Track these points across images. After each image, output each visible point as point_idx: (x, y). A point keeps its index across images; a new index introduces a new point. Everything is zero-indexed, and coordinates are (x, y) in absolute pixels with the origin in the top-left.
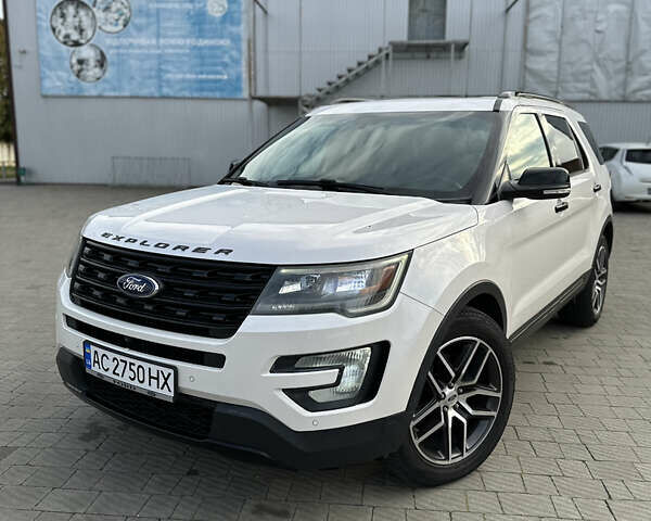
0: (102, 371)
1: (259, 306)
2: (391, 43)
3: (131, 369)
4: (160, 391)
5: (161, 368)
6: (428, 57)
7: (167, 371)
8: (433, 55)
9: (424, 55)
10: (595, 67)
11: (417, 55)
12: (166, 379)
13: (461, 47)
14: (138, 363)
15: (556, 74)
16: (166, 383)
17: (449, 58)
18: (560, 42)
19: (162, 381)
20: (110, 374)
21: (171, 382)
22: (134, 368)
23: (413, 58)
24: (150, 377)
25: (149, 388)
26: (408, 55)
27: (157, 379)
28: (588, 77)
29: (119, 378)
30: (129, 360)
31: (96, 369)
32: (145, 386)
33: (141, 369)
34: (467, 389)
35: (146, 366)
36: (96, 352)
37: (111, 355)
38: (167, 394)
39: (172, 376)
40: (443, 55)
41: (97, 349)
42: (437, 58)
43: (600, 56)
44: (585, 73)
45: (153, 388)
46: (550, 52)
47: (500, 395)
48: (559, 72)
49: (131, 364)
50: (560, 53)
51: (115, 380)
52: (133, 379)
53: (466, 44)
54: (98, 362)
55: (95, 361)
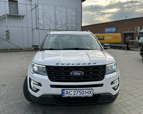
0: (69, 95)
4: (88, 95)
5: (89, 90)
6: (15, 18)
11: (12, 17)
15: (43, 24)
16: (90, 93)
17: (21, 19)
24: (86, 93)
35: (84, 90)
37: (73, 91)
39: (92, 91)
41: (67, 90)
43: (51, 21)
44: (49, 24)
46: (41, 19)
49: (80, 91)
51: (74, 96)
52: (80, 94)
53: (24, 16)
54: (68, 93)
55: (66, 93)
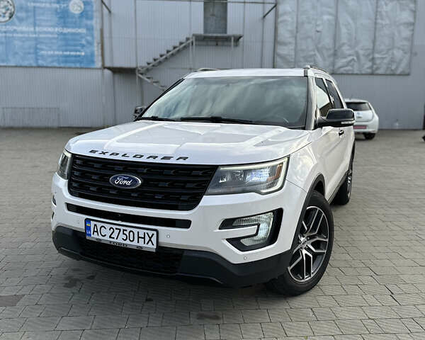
0: (100, 237)
1: (209, 191)
2: (193, 35)
3: (124, 234)
4: (146, 245)
5: (146, 231)
6: (217, 45)
7: (150, 233)
8: (219, 43)
9: (215, 43)
10: (316, 52)
11: (209, 43)
12: (150, 238)
13: (237, 39)
14: (129, 229)
15: (293, 57)
16: (150, 240)
17: (230, 46)
18: (296, 38)
19: (147, 239)
20: (107, 238)
21: (154, 239)
22: (127, 233)
23: (208, 45)
24: (139, 237)
25: (138, 245)
26: (204, 43)
27: (144, 238)
28: (312, 59)
29: (115, 240)
30: (122, 228)
31: (95, 236)
32: (135, 243)
33: (131, 233)
34: (311, 237)
35: (135, 231)
36: (95, 225)
37: (108, 226)
38: (152, 247)
39: (155, 235)
40: (226, 43)
41: (95, 223)
42: (223, 45)
43: (320, 46)
44: (311, 56)
45: (141, 243)
46: (290, 43)
47: (327, 240)
48: (295, 55)
49: (124, 230)
50: (296, 44)
51: (110, 242)
52: (125, 240)
53: (240, 37)
54: (97, 231)
55: (94, 231)
